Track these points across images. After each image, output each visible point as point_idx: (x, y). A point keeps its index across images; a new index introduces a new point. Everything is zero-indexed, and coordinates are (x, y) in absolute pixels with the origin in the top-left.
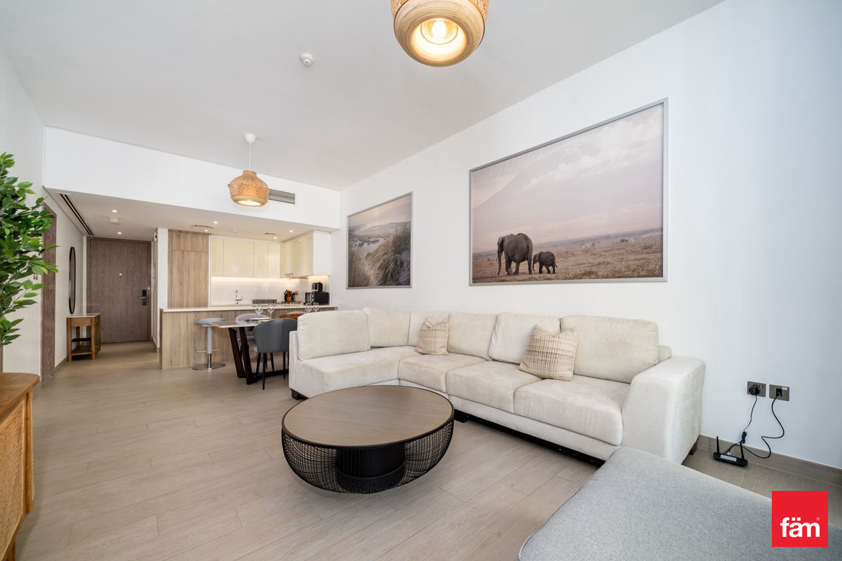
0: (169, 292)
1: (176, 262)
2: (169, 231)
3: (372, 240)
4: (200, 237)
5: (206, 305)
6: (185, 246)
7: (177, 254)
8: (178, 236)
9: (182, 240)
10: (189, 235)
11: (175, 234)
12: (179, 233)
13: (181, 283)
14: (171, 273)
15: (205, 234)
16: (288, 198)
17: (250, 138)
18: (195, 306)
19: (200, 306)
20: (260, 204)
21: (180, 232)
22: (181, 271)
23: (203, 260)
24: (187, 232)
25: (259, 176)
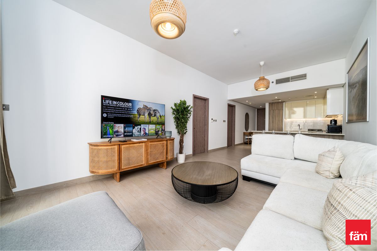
1: (271, 114)
2: (269, 103)
4: (280, 104)
5: (282, 131)
6: (274, 108)
7: (272, 111)
8: (272, 105)
10: (276, 104)
11: (271, 104)
13: (273, 122)
15: (282, 102)
16: (303, 77)
17: (262, 63)
18: (278, 131)
19: (279, 131)
20: (266, 89)
21: (273, 103)
22: (273, 118)
23: (281, 113)
25: (265, 77)
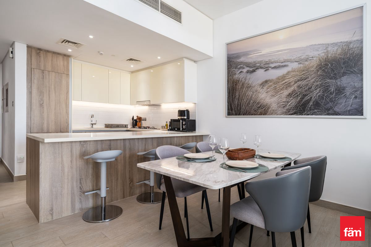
0: (28, 114)
1: (36, 81)
2: (28, 47)
3: (273, 65)
4: (61, 58)
5: (68, 129)
6: (45, 66)
7: (37, 74)
8: (38, 54)
9: (42, 59)
10: (50, 55)
11: (35, 51)
12: (38, 51)
13: (41, 105)
14: (30, 93)
15: (65, 55)
21: (40, 49)
22: (41, 93)
23: (64, 82)
24: (47, 51)
